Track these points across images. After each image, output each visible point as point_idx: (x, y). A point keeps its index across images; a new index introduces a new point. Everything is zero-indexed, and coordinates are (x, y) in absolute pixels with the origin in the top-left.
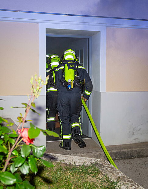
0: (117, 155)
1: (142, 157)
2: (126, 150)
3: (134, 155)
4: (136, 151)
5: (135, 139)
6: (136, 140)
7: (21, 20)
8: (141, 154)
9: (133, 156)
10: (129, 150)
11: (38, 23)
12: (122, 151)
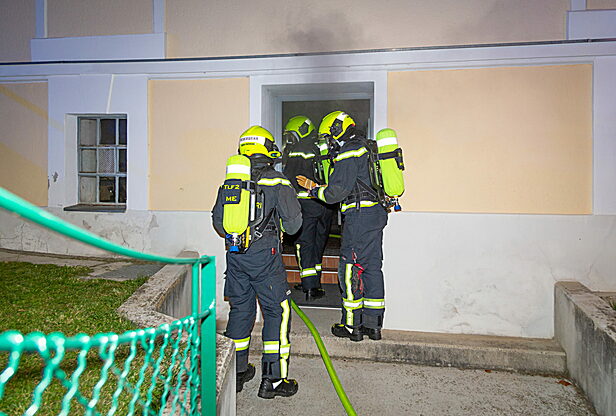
0: (399, 351)
1: (464, 367)
2: (422, 345)
3: (442, 359)
4: (449, 351)
5: (460, 325)
6: (463, 326)
7: (217, 74)
8: (463, 360)
9: (440, 362)
10: (431, 345)
11: (248, 76)
12: (411, 344)
